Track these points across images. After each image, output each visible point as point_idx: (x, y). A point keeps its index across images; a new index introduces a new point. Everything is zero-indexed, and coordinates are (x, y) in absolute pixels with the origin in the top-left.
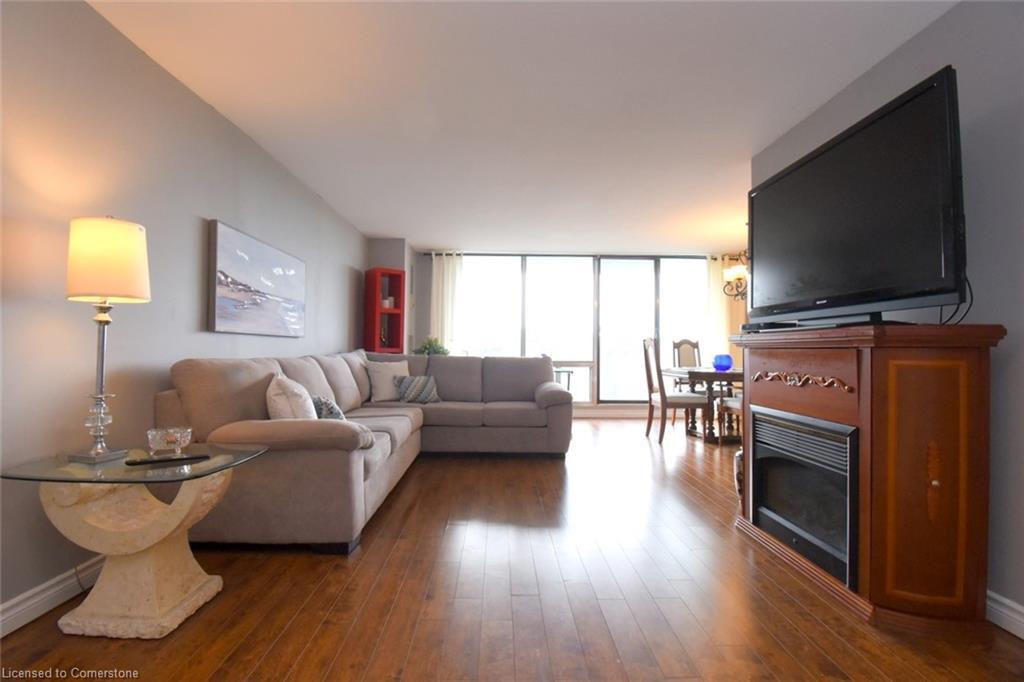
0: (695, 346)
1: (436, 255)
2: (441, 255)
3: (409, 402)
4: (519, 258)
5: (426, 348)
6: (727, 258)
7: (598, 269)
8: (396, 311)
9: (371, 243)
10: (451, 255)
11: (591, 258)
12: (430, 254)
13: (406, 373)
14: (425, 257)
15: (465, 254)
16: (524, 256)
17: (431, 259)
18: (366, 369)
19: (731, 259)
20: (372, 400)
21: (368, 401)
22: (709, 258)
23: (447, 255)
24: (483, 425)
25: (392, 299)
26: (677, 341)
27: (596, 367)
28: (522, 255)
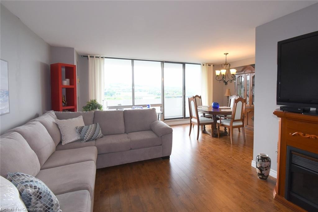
0: (200, 97)
1: (90, 57)
2: (93, 57)
3: (87, 141)
4: (131, 60)
5: (90, 106)
6: (207, 65)
7: (163, 66)
8: (71, 87)
9: (53, 49)
10: (99, 57)
11: (160, 62)
12: (87, 57)
13: (83, 124)
14: (85, 58)
15: (105, 58)
16: (133, 60)
17: (88, 59)
18: (57, 125)
19: (208, 65)
20: (63, 144)
21: (60, 146)
22: (202, 65)
23: (96, 57)
24: (131, 149)
25: (68, 80)
26: (194, 96)
27: (162, 106)
28: (132, 60)
